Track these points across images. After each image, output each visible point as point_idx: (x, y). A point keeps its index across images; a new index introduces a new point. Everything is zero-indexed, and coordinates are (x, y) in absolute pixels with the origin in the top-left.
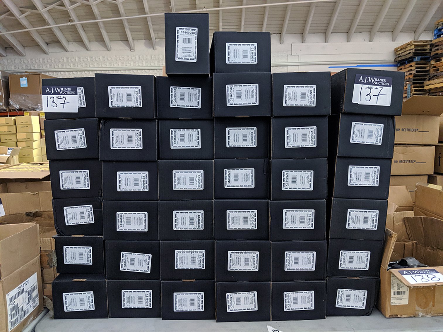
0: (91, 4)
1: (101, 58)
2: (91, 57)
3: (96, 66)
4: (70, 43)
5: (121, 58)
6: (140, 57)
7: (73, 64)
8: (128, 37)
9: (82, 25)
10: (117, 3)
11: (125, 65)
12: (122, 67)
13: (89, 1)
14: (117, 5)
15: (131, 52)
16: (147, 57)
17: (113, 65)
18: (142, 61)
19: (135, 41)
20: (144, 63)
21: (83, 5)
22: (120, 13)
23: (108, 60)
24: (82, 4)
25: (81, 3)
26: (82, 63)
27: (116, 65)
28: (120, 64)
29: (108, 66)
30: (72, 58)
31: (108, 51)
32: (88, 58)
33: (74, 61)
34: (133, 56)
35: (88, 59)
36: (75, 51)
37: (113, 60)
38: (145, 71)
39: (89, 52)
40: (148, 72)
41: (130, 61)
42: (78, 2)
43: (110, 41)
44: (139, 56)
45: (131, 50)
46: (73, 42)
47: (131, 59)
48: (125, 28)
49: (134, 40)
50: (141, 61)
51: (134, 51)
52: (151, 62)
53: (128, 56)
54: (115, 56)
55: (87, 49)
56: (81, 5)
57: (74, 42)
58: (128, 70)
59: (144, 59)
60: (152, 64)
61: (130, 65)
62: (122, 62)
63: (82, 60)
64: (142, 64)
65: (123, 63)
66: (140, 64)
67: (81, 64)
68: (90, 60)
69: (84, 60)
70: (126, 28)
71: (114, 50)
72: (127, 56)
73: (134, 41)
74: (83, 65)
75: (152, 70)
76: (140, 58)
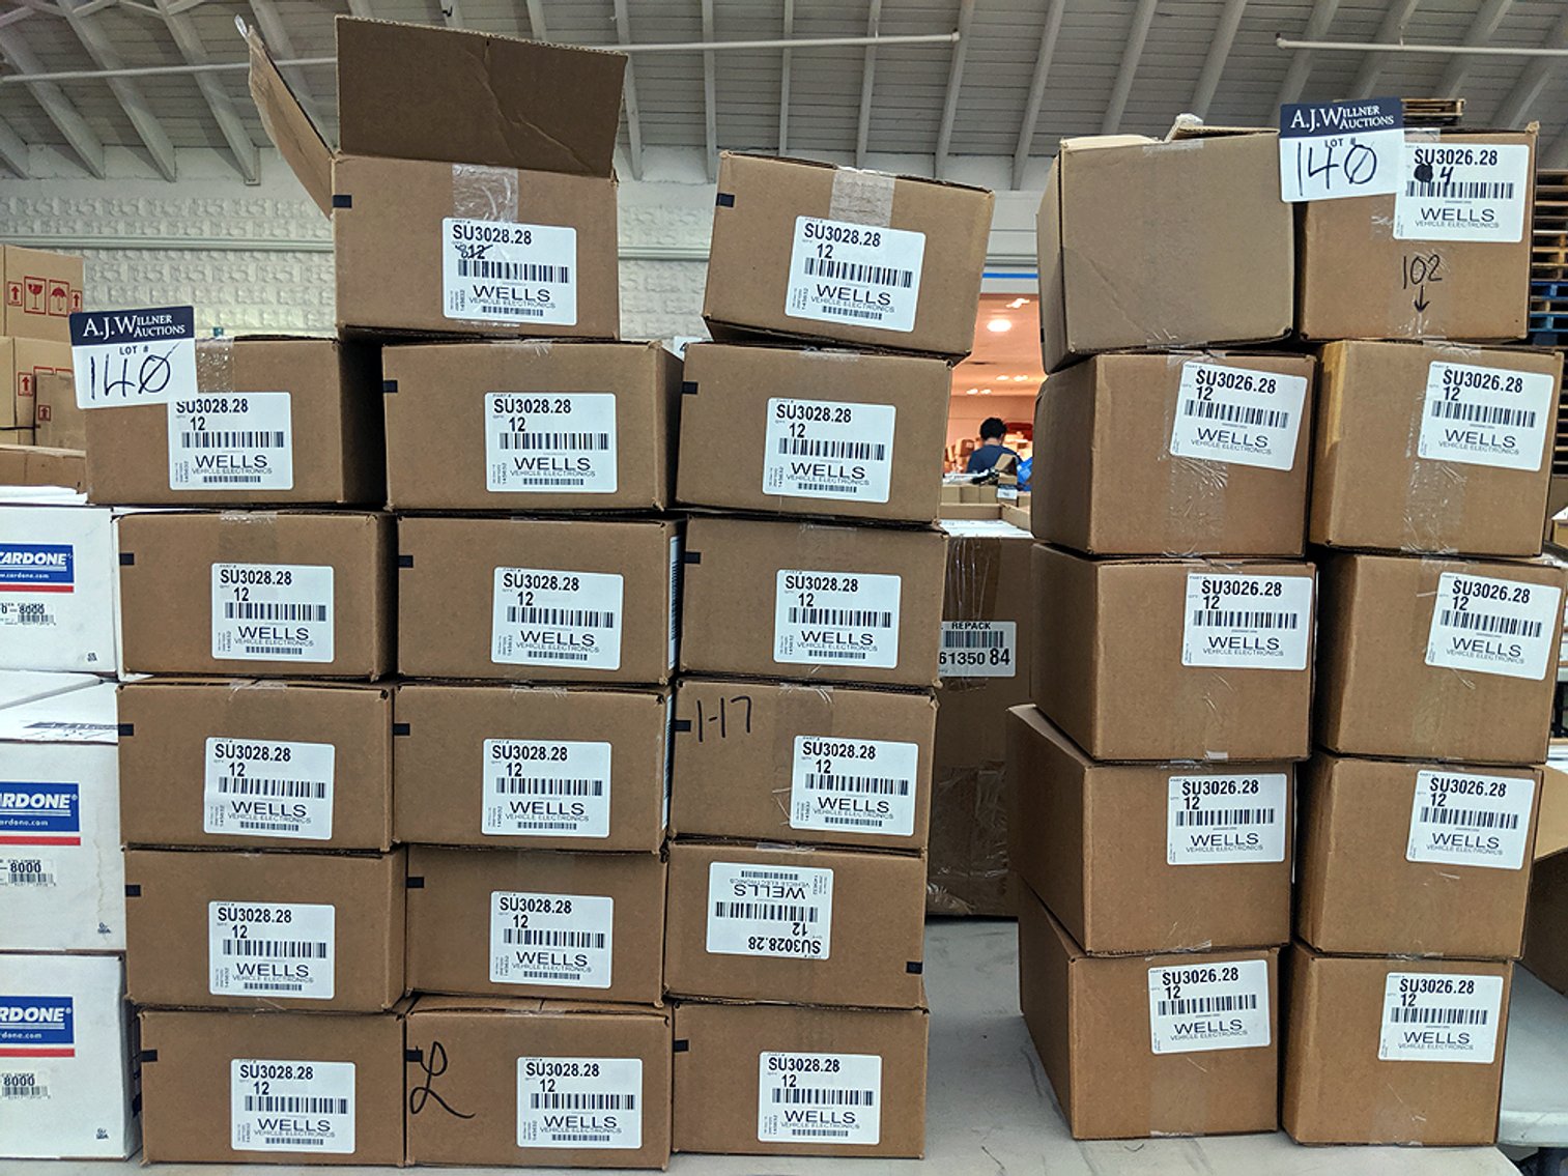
0: (65, 15)
1: (140, 206)
2: (107, 202)
3: (122, 234)
4: (33, 148)
5: (211, 209)
6: (279, 206)
7: (43, 223)
8: (226, 135)
9: (59, 86)
10: (160, 15)
11: (224, 232)
12: (213, 237)
13: (56, 4)
14: (163, 21)
15: (248, 188)
16: (303, 208)
17: (182, 231)
18: (286, 223)
19: (261, 149)
20: (292, 227)
21: (39, 16)
22: (180, 52)
23: (165, 213)
24: (39, 12)
25: (35, 10)
26: (75, 222)
27: (193, 232)
28: (206, 227)
29: (164, 234)
30: (39, 203)
31: (164, 182)
32: (97, 205)
33: (44, 212)
34: (256, 203)
35: (94, 208)
36: (51, 178)
37: (185, 212)
38: (296, 258)
39: (100, 181)
40: (303, 260)
41: (243, 218)
42: (22, 6)
43: (175, 147)
44: (277, 203)
45: (248, 182)
46: (44, 146)
47: (248, 211)
48: (210, 102)
49: (259, 147)
50: (283, 221)
51: (259, 185)
52: (318, 225)
53: (237, 203)
54: (191, 201)
55: (92, 174)
56: (33, 16)
57: (47, 144)
58: (235, 250)
59: (292, 213)
60: (319, 233)
61: (242, 232)
62: (214, 220)
63: (74, 208)
64: (285, 232)
65: (218, 226)
66: (277, 232)
67: (71, 224)
68: (104, 211)
69: (80, 209)
70: (213, 103)
71: (190, 179)
72: (234, 201)
73: (258, 151)
74: (79, 226)
75: (322, 255)
76: (277, 209)
